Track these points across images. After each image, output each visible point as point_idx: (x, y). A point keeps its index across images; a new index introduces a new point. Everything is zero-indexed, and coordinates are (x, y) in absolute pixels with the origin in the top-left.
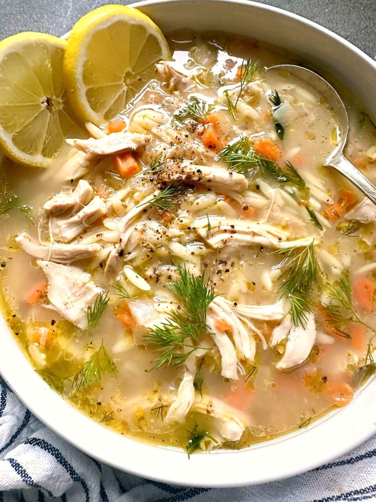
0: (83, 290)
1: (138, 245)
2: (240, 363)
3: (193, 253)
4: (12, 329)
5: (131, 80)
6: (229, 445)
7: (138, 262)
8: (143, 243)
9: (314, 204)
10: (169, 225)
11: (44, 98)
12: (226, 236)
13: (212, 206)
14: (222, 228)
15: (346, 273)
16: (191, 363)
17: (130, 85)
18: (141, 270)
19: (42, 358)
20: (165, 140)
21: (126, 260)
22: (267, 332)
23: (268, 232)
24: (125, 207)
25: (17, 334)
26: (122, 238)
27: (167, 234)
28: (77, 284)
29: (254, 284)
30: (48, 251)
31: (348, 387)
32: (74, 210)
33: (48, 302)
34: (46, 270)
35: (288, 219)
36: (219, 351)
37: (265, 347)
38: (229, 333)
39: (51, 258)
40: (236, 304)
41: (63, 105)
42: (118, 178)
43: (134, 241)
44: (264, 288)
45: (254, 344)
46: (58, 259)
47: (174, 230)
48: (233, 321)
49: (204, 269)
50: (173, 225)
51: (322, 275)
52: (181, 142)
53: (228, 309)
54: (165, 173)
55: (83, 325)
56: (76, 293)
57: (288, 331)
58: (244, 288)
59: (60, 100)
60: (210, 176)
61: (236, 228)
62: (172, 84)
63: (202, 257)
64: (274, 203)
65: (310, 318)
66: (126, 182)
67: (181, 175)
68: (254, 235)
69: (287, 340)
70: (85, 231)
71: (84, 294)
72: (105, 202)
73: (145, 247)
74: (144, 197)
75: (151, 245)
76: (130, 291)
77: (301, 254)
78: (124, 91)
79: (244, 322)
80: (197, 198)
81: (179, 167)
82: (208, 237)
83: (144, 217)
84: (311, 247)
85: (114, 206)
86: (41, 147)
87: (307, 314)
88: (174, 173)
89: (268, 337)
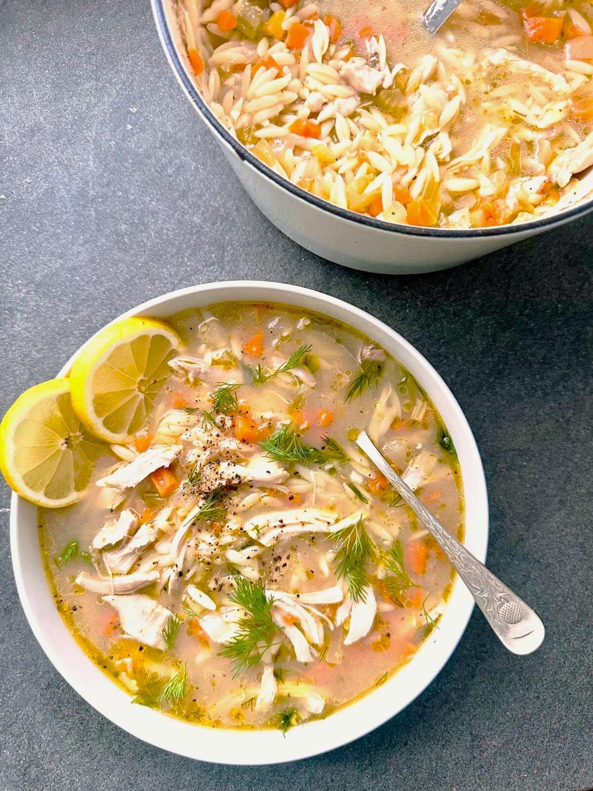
0: (153, 616)
1: (195, 561)
2: (311, 647)
3: (249, 558)
4: (99, 664)
5: (145, 386)
6: (314, 717)
7: (199, 579)
8: (199, 558)
9: (356, 478)
10: (220, 534)
11: (63, 441)
12: (278, 531)
13: (258, 504)
14: (271, 525)
15: (397, 542)
16: (267, 658)
17: (146, 391)
18: (204, 584)
19: (133, 684)
20: (197, 445)
21: (187, 579)
22: (330, 615)
23: (317, 519)
24: (173, 525)
25: (105, 667)
26: (177, 563)
27: (220, 544)
28: (146, 611)
29: (313, 572)
30: (110, 586)
31: (411, 645)
32: (124, 542)
33: (123, 632)
34: (113, 604)
35: (334, 499)
36: (290, 642)
37: (332, 628)
38: (297, 624)
39: (115, 592)
40: (298, 596)
41: (82, 437)
42: (159, 499)
43: (190, 558)
44: (321, 572)
45: (321, 626)
46: (121, 591)
47: (226, 539)
48: (297, 612)
49: (262, 568)
50: (223, 534)
51: (375, 549)
52: (214, 445)
53: (292, 603)
54: (204, 485)
55: (162, 646)
56: (147, 619)
57: (350, 608)
58: (304, 577)
59: (78, 434)
60: (249, 478)
61: (285, 522)
62: (191, 380)
63: (259, 557)
64: (317, 486)
65: (369, 592)
66: (168, 500)
67: (221, 482)
68: (303, 525)
69: (350, 617)
70: (140, 559)
71: (155, 618)
72: (152, 527)
73: (202, 562)
74: (189, 511)
75: (208, 560)
76: (197, 610)
77: (350, 536)
78: (141, 399)
79: (308, 610)
80: (242, 499)
81: (217, 473)
82: (259, 538)
83: (194, 529)
84: (360, 524)
85: (162, 528)
86: (73, 486)
87: (365, 588)
88: (214, 482)
89: (333, 619)
